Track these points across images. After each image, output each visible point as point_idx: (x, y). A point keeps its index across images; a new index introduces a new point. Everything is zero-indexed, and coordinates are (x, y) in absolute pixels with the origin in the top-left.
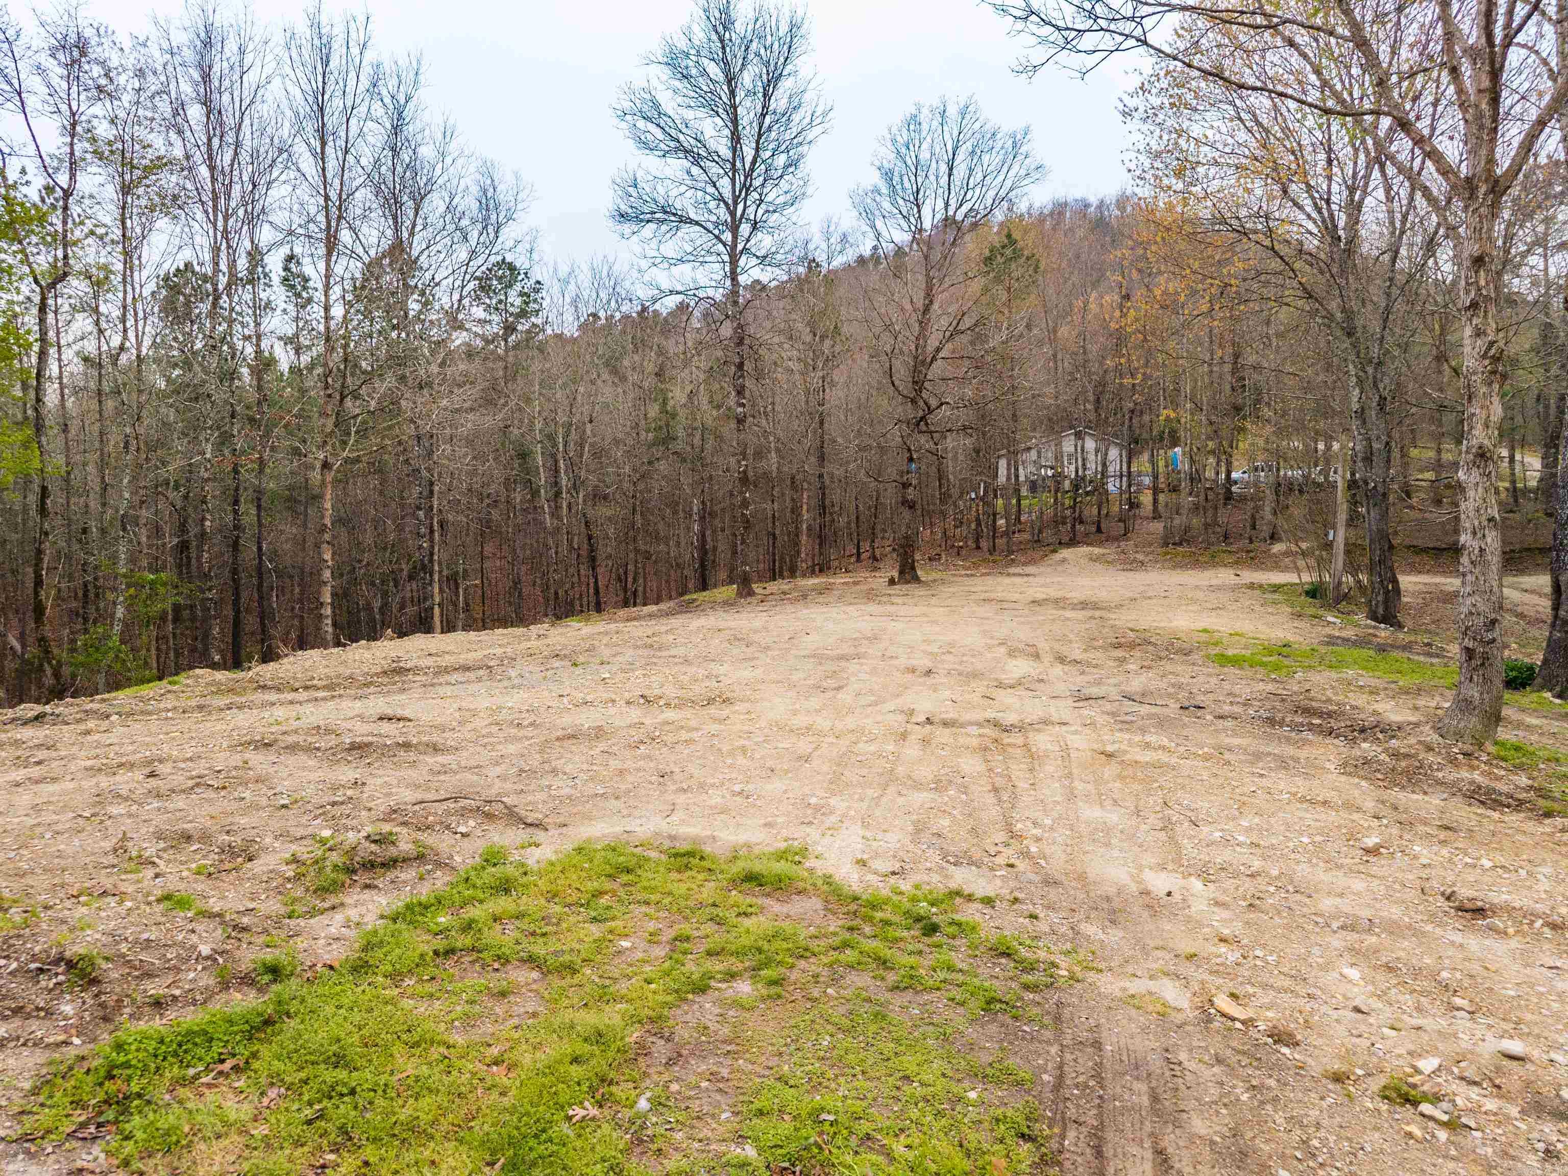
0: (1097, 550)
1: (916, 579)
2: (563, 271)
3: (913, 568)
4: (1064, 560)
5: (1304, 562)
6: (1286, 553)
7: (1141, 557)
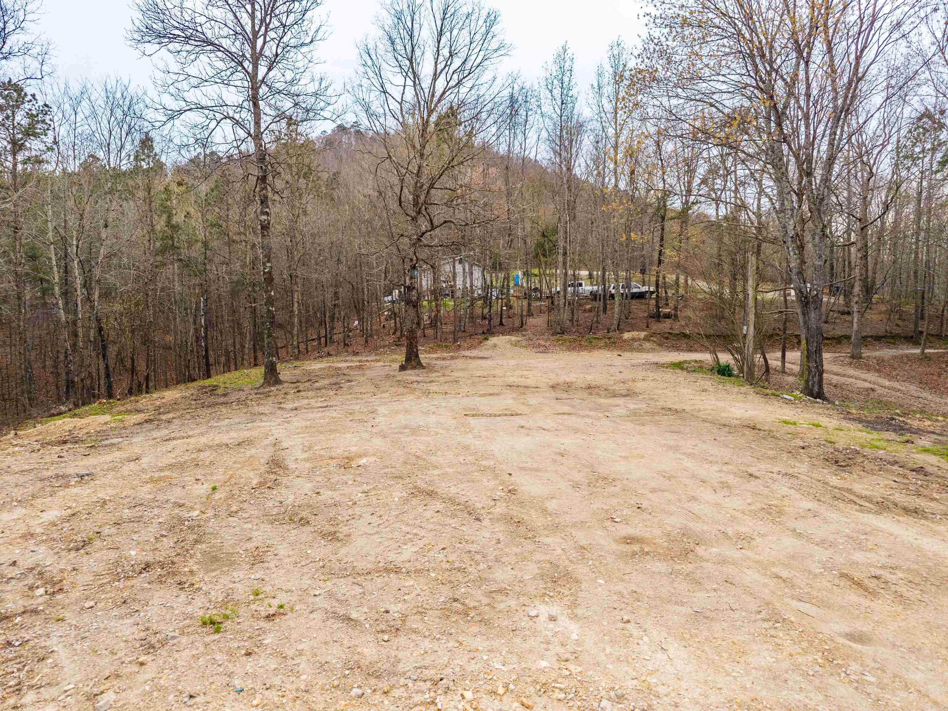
0: (513, 338)
2: (75, 90)
4: (495, 346)
5: (647, 345)
6: (633, 339)
7: (542, 343)
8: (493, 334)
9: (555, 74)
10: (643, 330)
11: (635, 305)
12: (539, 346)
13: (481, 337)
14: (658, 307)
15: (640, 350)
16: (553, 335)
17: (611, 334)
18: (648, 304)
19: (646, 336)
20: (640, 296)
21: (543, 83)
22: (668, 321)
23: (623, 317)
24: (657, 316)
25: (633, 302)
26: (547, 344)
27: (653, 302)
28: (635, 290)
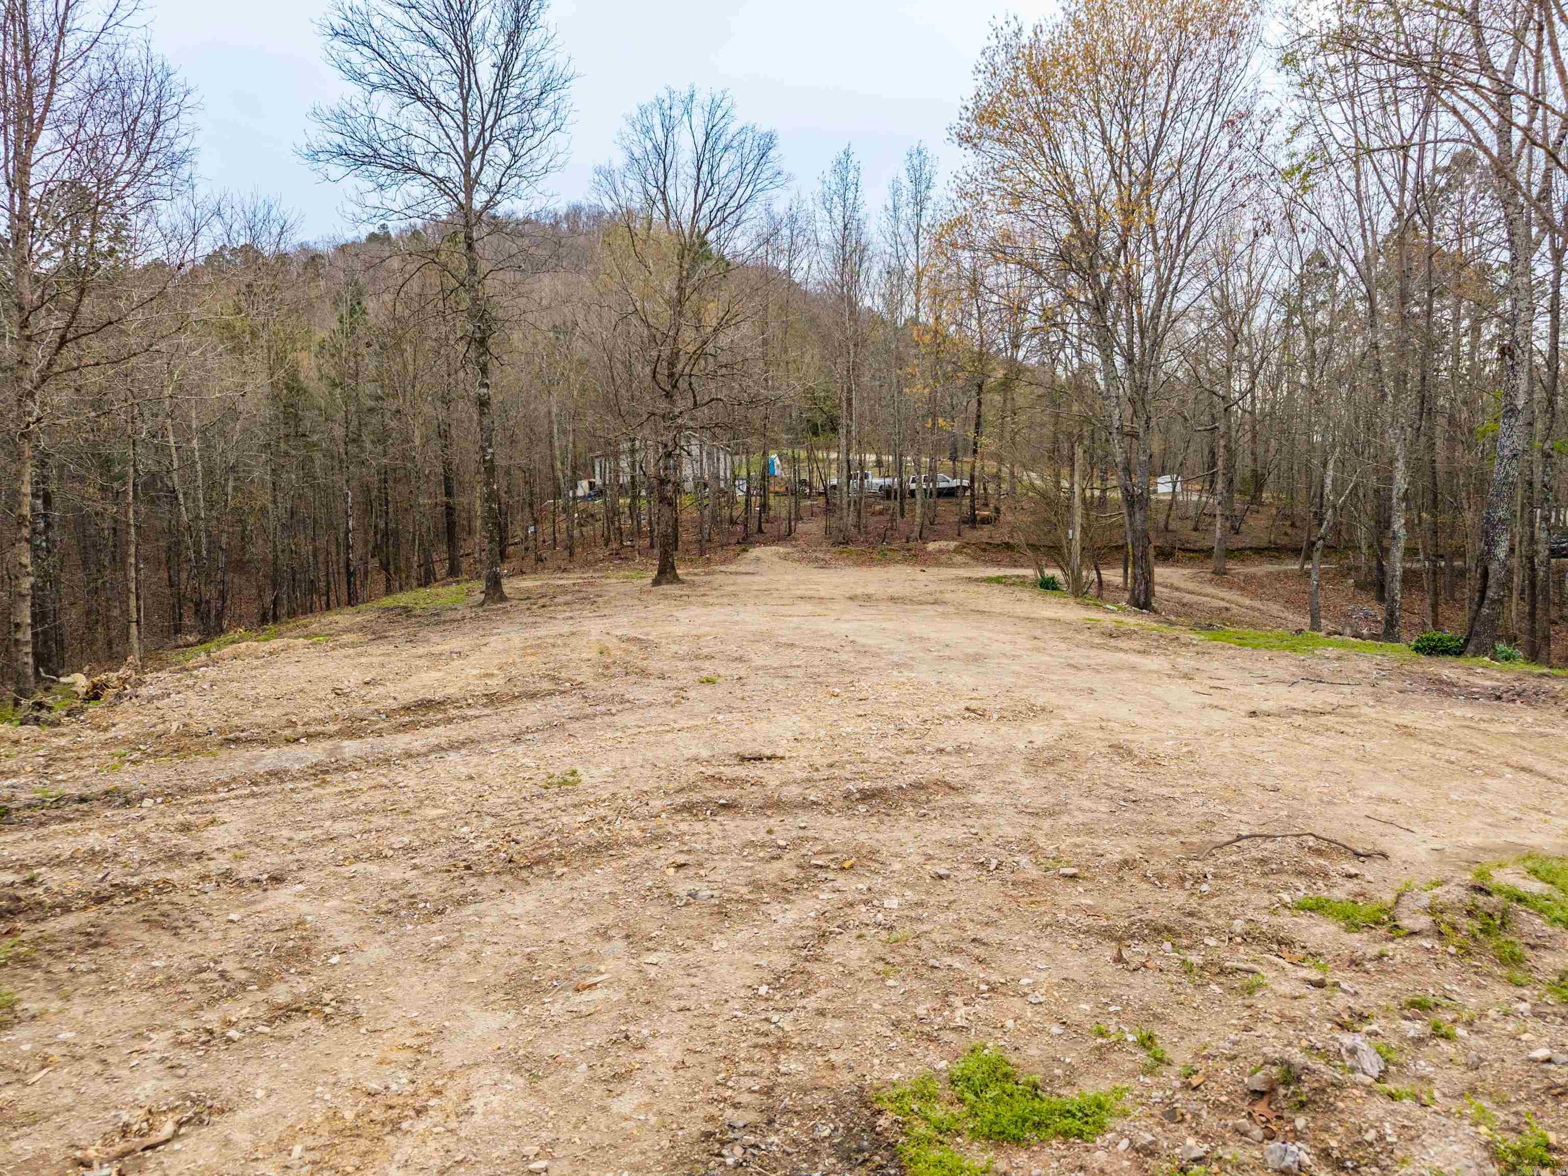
0: (781, 550)
1: (676, 580)
3: (673, 568)
4: (758, 559)
5: (959, 558)
6: (941, 551)
7: (821, 556)
8: (753, 544)
9: (834, 187)
10: (953, 539)
11: (943, 505)
12: (817, 560)
13: (738, 548)
14: (973, 508)
15: (950, 565)
16: (833, 545)
17: (911, 544)
18: (960, 504)
19: (957, 547)
20: (950, 493)
21: (818, 201)
22: (987, 527)
23: (927, 522)
24: (973, 521)
25: (941, 501)
26: (827, 558)
27: (967, 502)
28: (942, 485)
